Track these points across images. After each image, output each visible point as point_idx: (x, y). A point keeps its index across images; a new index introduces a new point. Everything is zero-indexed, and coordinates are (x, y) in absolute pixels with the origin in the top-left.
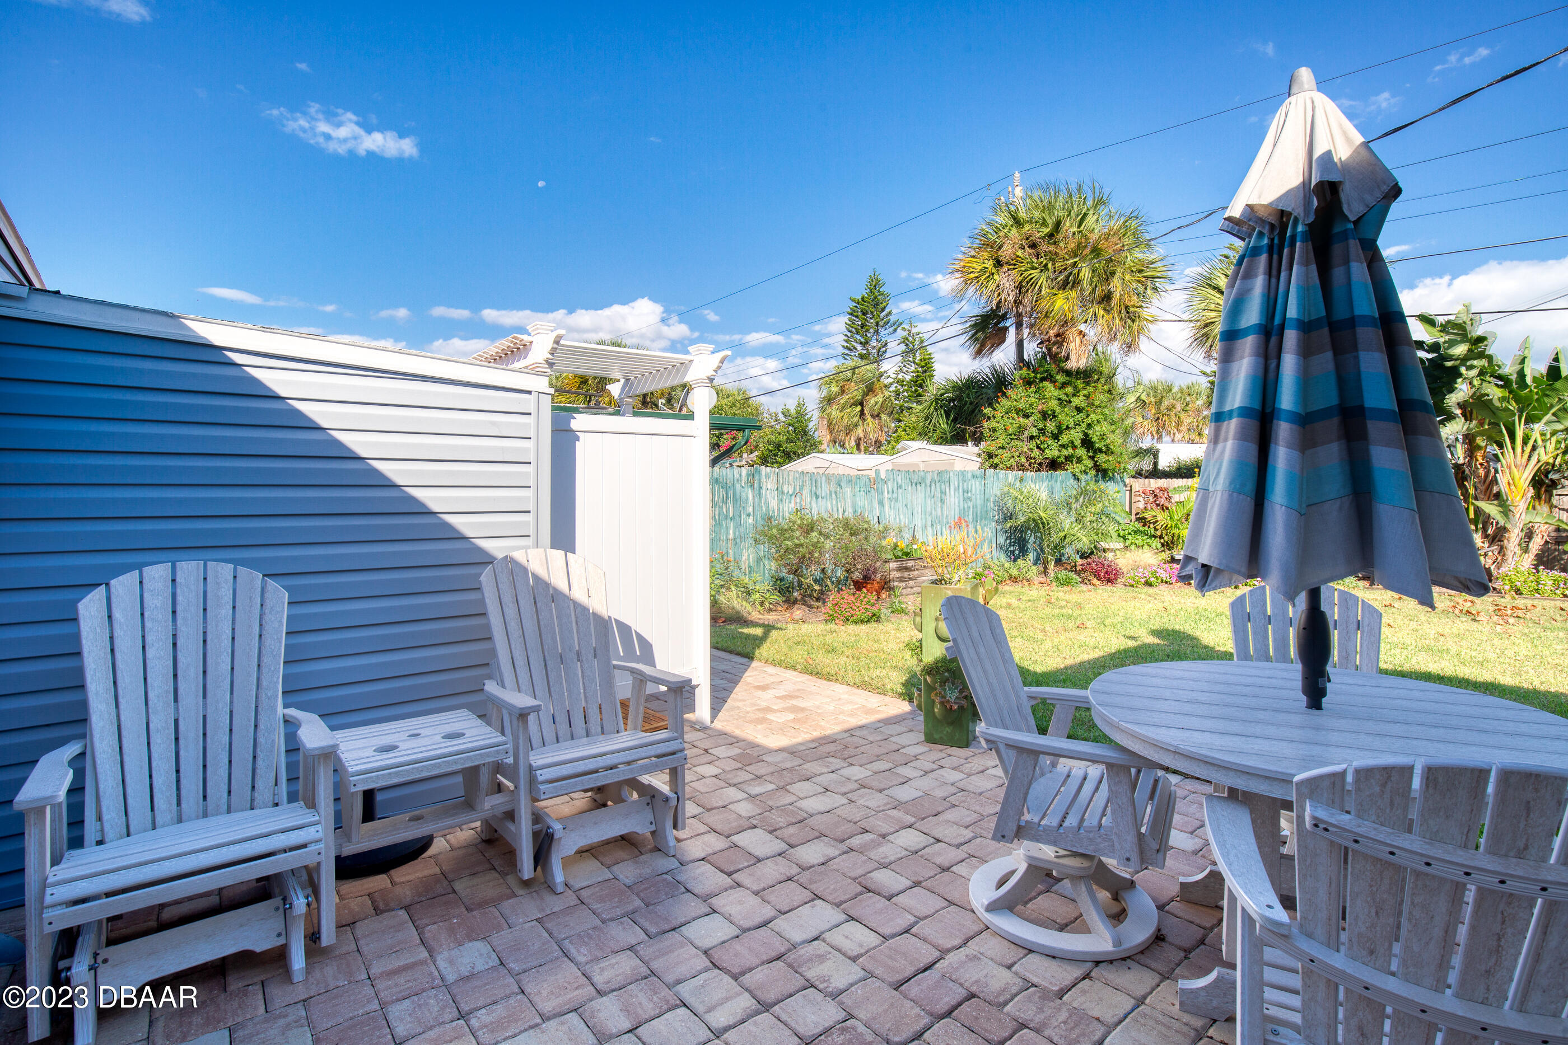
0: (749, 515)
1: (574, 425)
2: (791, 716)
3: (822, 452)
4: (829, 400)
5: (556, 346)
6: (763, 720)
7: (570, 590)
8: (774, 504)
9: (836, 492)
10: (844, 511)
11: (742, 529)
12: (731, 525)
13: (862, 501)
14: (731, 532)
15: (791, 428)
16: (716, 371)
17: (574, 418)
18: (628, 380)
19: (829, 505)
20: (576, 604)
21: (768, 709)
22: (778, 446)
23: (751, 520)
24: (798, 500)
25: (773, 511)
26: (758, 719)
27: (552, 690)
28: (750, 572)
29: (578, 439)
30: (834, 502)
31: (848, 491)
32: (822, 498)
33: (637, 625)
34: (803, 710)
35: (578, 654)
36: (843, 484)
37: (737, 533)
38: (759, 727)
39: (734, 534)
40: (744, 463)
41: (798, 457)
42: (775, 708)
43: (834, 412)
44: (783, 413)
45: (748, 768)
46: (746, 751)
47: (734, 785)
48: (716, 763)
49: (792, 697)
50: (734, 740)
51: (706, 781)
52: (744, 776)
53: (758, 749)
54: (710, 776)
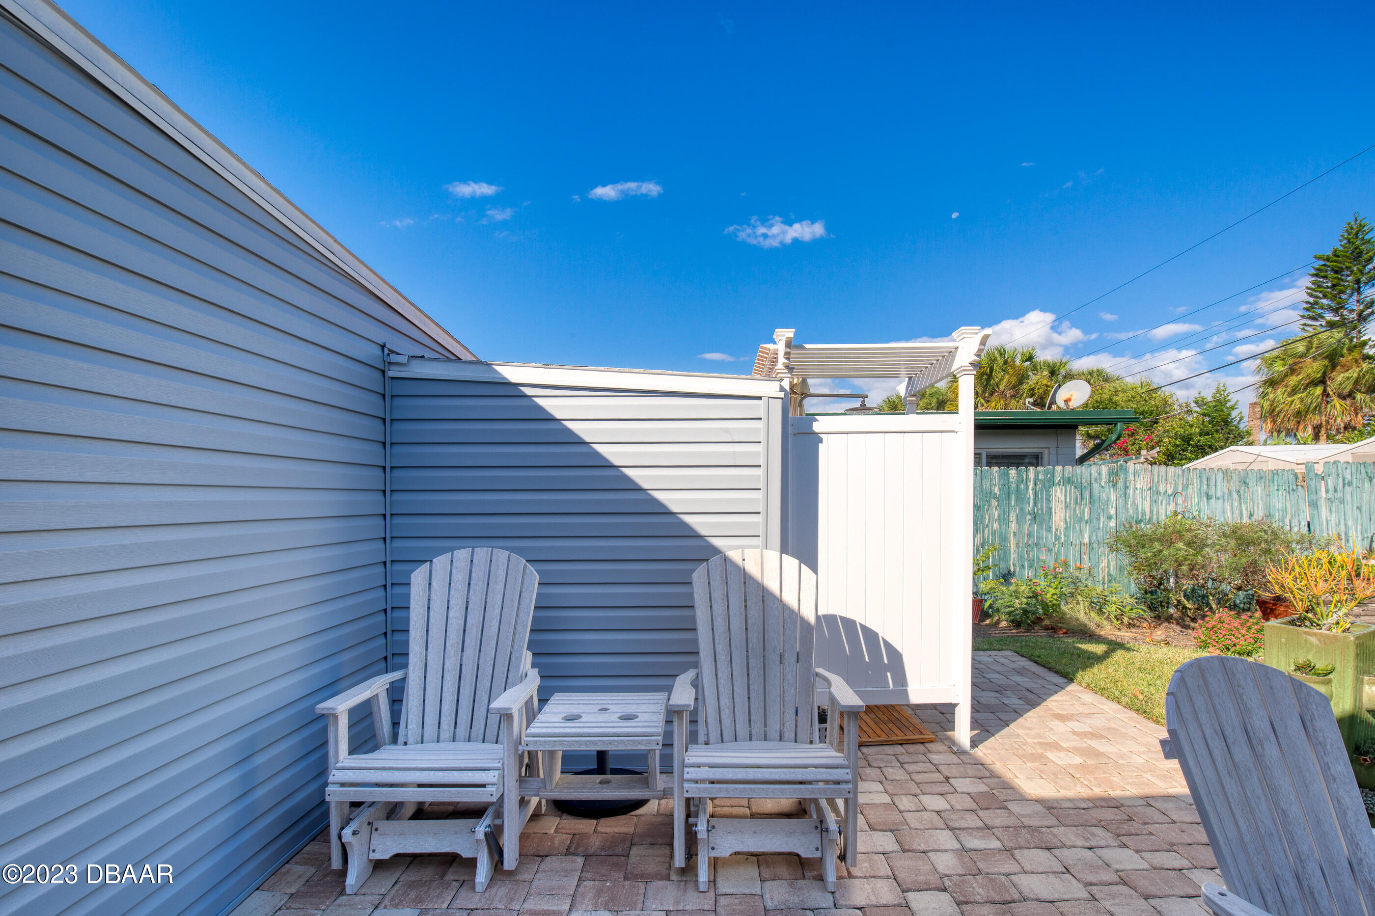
0: (1110, 517)
2: (1078, 760)
4: (1272, 383)
6: (1040, 758)
8: (1145, 506)
9: (1238, 492)
11: (1100, 534)
12: (1087, 529)
14: (1086, 536)
15: (1208, 419)
19: (1228, 507)
21: (1055, 746)
22: (1189, 439)
23: (1112, 524)
26: (1032, 755)
28: (1109, 581)
30: (1236, 504)
31: (1259, 490)
32: (1217, 498)
34: (1098, 754)
36: (1251, 481)
37: (1094, 538)
38: (1029, 764)
39: (1090, 538)
41: (1215, 450)
42: (1064, 745)
45: (981, 813)
46: (993, 791)
47: (953, 829)
48: (949, 797)
49: (1093, 735)
50: (988, 774)
51: (925, 815)
52: (972, 821)
53: (1009, 791)
54: (933, 811)
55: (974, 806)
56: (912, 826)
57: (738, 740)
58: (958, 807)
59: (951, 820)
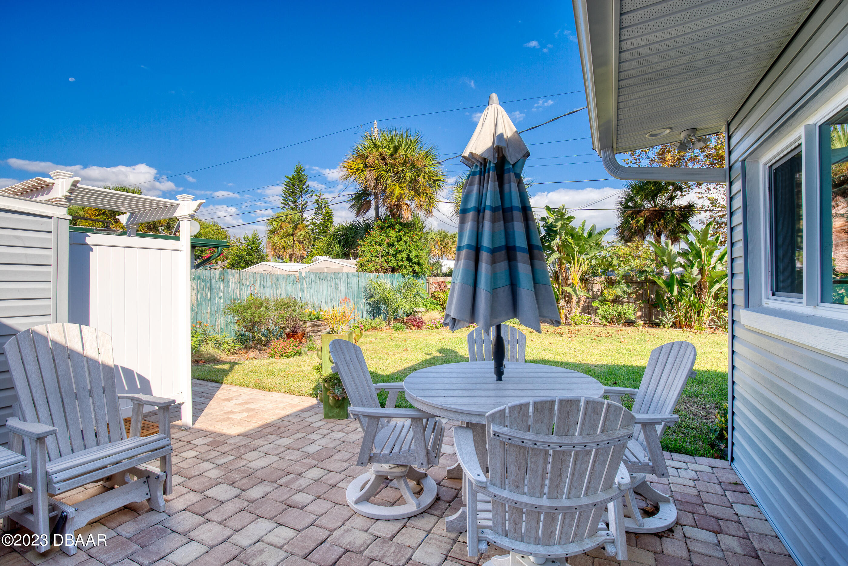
0: (220, 298)
1: (88, 240)
2: (246, 414)
3: (268, 261)
4: (273, 232)
5: (73, 188)
6: (228, 419)
7: (84, 350)
8: (237, 291)
9: (275, 284)
10: (281, 295)
11: (216, 307)
12: (209, 304)
13: (291, 289)
14: (209, 308)
15: (249, 247)
16: (195, 211)
17: (88, 236)
18: (132, 214)
19: (272, 292)
20: (88, 359)
21: (232, 412)
22: (241, 257)
23: (222, 301)
24: (252, 289)
25: (237, 295)
26: (224, 419)
27: (68, 418)
28: (221, 332)
29: (92, 250)
30: (275, 290)
31: (283, 284)
32: (268, 287)
33: (138, 369)
34: (253, 410)
35: (90, 392)
36: (280, 279)
37: (213, 309)
38: (225, 423)
39: (211, 309)
40: (219, 267)
41: (254, 264)
42: (236, 410)
43: (276, 238)
44: (244, 239)
45: (217, 449)
46: (217, 439)
47: (207, 460)
48: (196, 449)
49: (246, 403)
50: (209, 433)
51: (189, 461)
52: (214, 454)
53: (224, 436)
54: (191, 458)
55: (212, 448)
56: (185, 467)
57: (63, 455)
58: (203, 451)
59: (204, 457)
